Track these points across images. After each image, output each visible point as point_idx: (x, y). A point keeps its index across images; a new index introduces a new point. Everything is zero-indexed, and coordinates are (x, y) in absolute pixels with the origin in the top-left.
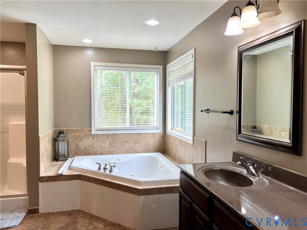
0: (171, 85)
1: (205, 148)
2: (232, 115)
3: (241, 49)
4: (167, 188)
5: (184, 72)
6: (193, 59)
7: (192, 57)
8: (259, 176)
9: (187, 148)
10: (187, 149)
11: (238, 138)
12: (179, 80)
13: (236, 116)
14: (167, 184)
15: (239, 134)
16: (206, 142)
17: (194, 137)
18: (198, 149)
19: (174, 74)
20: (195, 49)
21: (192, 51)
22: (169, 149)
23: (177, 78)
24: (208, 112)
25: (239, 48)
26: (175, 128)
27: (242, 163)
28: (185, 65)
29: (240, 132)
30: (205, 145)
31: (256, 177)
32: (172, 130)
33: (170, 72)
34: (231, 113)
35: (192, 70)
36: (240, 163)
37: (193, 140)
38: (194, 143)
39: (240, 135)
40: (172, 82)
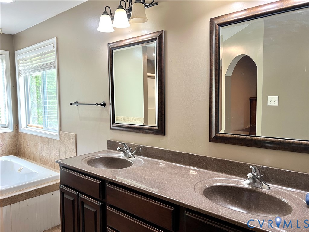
0: (23, 75)
1: (75, 142)
2: (104, 106)
3: (112, 46)
4: (36, 191)
5: (42, 62)
6: (55, 49)
7: (54, 47)
8: (134, 157)
9: (52, 144)
10: (53, 146)
11: (112, 127)
12: (36, 70)
13: (108, 107)
14: (35, 186)
15: (112, 124)
16: (76, 135)
17: (61, 132)
18: (66, 144)
19: (26, 63)
20: (57, 39)
21: (54, 40)
22: (24, 150)
23: (32, 68)
24: (78, 105)
25: (109, 45)
26: (30, 125)
27: (121, 148)
28: (42, 55)
29: (114, 122)
30: (75, 139)
31: (132, 158)
32: (27, 127)
33: (21, 60)
34: (104, 105)
35: (54, 60)
36: (120, 149)
37: (60, 135)
38: (61, 138)
39: (114, 124)
40: (25, 71)
